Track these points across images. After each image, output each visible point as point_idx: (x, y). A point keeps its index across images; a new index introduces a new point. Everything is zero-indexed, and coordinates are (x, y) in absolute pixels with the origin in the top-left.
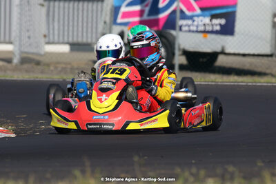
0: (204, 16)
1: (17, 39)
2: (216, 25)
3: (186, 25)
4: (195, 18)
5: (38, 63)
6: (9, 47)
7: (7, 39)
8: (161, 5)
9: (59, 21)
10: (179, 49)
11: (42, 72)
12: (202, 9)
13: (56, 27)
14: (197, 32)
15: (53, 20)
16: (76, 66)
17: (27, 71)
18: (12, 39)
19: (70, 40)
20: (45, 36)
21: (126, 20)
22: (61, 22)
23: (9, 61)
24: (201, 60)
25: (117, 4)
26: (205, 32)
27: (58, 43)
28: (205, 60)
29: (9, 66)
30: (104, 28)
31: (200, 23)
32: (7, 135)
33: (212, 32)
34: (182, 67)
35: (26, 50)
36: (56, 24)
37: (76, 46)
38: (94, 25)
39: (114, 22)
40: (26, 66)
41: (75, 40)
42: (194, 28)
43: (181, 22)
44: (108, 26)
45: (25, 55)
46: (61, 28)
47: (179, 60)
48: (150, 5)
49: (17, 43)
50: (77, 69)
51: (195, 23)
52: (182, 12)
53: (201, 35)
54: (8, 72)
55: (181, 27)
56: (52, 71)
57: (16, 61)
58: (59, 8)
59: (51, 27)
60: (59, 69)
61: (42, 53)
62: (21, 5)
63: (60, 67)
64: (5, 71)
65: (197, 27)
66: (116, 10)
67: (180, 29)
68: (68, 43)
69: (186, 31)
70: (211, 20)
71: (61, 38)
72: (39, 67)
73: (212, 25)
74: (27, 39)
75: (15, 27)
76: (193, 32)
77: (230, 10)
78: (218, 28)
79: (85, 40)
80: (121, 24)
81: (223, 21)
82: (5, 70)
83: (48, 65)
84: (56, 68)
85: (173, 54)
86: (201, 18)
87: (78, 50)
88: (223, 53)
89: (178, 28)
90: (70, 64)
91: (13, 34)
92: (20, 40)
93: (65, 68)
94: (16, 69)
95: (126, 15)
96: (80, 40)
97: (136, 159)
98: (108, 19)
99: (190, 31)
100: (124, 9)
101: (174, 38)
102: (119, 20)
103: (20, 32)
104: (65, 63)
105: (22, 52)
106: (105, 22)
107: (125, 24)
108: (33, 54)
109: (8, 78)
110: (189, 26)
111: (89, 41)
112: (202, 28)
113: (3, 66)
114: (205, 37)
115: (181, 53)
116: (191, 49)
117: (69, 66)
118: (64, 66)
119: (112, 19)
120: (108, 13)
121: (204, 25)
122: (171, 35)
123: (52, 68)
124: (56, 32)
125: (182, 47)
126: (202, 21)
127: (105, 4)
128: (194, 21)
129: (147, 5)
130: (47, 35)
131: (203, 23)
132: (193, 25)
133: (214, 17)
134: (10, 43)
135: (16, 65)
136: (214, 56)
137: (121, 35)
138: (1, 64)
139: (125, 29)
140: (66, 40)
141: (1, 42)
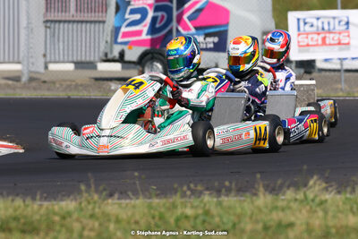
0: (199, 35)
1: (25, 59)
2: (210, 43)
6: (17, 67)
7: (16, 59)
8: (158, 26)
9: (64, 42)
11: (49, 89)
12: (197, 28)
13: (61, 47)
15: (59, 40)
16: (80, 83)
17: (35, 89)
18: (21, 59)
19: (75, 59)
21: (126, 40)
22: (66, 43)
23: (18, 79)
25: (117, 25)
27: (63, 62)
29: (18, 84)
30: (105, 48)
32: (16, 151)
33: (206, 49)
35: (33, 69)
36: (61, 43)
37: (80, 65)
38: (97, 44)
39: (116, 42)
40: (34, 84)
41: (79, 59)
44: (109, 46)
45: (32, 75)
46: (66, 48)
48: (148, 25)
49: (25, 63)
50: (81, 85)
52: (178, 30)
56: (58, 88)
57: (24, 79)
58: (64, 29)
59: (57, 47)
60: (64, 86)
62: (27, 27)
63: (65, 84)
66: (117, 30)
68: (73, 62)
70: (205, 39)
71: (66, 58)
72: (46, 85)
73: (206, 43)
75: (22, 49)
77: (222, 29)
78: (212, 46)
79: (88, 59)
80: (121, 43)
81: (216, 39)
82: (14, 88)
83: (54, 83)
84: (61, 85)
87: (82, 68)
90: (74, 81)
91: (22, 55)
92: (28, 60)
93: (71, 85)
94: (25, 87)
95: (126, 35)
96: (83, 59)
97: (136, 174)
98: (109, 41)
100: (124, 29)
102: (120, 40)
104: (71, 81)
105: (30, 72)
106: (107, 42)
107: (125, 43)
109: (18, 96)
111: (92, 59)
113: (12, 84)
117: (73, 83)
118: (69, 83)
119: (113, 39)
120: (109, 34)
123: (58, 85)
124: (61, 52)
127: (106, 25)
129: (145, 26)
133: (207, 35)
134: (19, 63)
135: (25, 84)
137: (122, 54)
138: (10, 82)
139: (126, 48)
140: (70, 59)
141: (9, 62)
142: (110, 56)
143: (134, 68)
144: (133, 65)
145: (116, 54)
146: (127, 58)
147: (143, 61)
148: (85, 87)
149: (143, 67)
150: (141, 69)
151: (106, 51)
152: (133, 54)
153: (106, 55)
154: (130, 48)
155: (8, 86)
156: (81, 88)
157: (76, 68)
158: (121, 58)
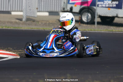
1: (25, 10)
2: (114, 4)
3: (100, 4)
4: (105, 1)
5: (34, 21)
6: (21, 13)
7: (21, 10)
10: (97, 15)
11: (35, 25)
13: (43, 5)
14: (105, 7)
16: (51, 22)
17: (29, 25)
18: (23, 10)
19: (49, 10)
20: (37, 9)
21: (73, 2)
23: (21, 20)
24: (107, 20)
26: (109, 7)
27: (44, 11)
28: (109, 20)
29: (21, 22)
30: (64, 6)
31: (107, 3)
33: (112, 7)
34: (98, 23)
35: (29, 15)
37: (51, 13)
39: (68, 2)
40: (28, 22)
41: (51, 10)
42: (104, 6)
43: (98, 3)
44: (66, 5)
45: (28, 17)
47: (97, 20)
49: (25, 12)
50: (51, 23)
51: (105, 3)
53: (107, 9)
54: (21, 25)
55: (98, 5)
56: (40, 25)
57: (24, 20)
59: (40, 4)
60: (43, 23)
61: (36, 16)
63: (44, 22)
64: (19, 24)
65: (106, 5)
67: (98, 6)
68: (48, 12)
69: (100, 7)
70: (112, 2)
71: (45, 9)
72: (34, 23)
73: (112, 4)
74: (29, 10)
75: (24, 5)
76: (104, 7)
78: (115, 6)
79: (55, 10)
80: (71, 4)
81: (117, 3)
83: (38, 22)
84: (42, 23)
85: (95, 17)
86: (107, 1)
87: (52, 15)
88: (117, 17)
89: (97, 5)
90: (48, 21)
91: (23, 8)
92: (26, 10)
93: (46, 23)
94: (24, 23)
96: (53, 10)
98: (66, 2)
99: (102, 7)
101: (95, 10)
102: (71, 2)
103: (26, 7)
105: (27, 16)
106: (64, 3)
107: (73, 4)
108: (32, 17)
109: (19, 29)
110: (102, 5)
111: (57, 11)
112: (107, 6)
113: (18, 22)
114: (109, 9)
115: (98, 16)
116: (102, 15)
117: (48, 22)
118: (45, 22)
119: (67, 1)
121: (109, 4)
122: (94, 8)
123: (40, 23)
124: (42, 7)
125: (98, 14)
126: (108, 2)
128: (104, 2)
130: (38, 8)
131: (108, 3)
132: (103, 4)
133: (113, 0)
136: (113, 18)
137: (71, 9)
138: (17, 21)
139: (73, 6)
140: (47, 10)
141: (17, 11)
142: (66, 10)
143: (77, 15)
144: (76, 14)
145: (69, 9)
146: (74, 10)
147: (81, 12)
148: (53, 24)
149: (81, 16)
150: (80, 16)
151: (64, 7)
152: (77, 9)
153: (64, 9)
154: (75, 6)
155: (16, 23)
156: (51, 25)
157: (49, 15)
158: (71, 11)
